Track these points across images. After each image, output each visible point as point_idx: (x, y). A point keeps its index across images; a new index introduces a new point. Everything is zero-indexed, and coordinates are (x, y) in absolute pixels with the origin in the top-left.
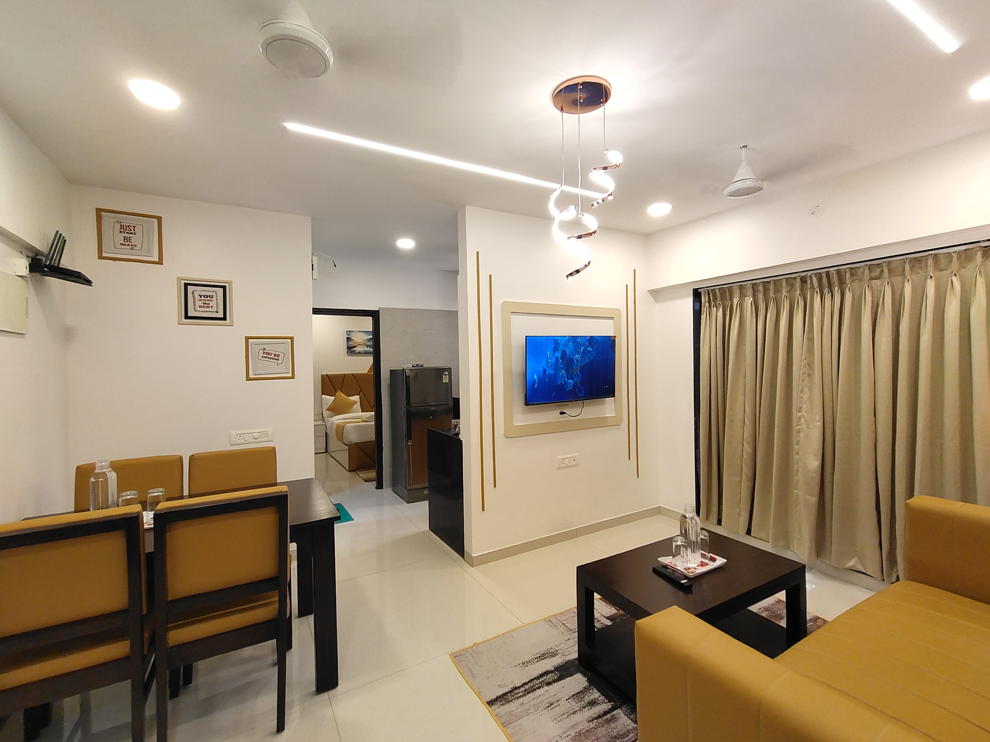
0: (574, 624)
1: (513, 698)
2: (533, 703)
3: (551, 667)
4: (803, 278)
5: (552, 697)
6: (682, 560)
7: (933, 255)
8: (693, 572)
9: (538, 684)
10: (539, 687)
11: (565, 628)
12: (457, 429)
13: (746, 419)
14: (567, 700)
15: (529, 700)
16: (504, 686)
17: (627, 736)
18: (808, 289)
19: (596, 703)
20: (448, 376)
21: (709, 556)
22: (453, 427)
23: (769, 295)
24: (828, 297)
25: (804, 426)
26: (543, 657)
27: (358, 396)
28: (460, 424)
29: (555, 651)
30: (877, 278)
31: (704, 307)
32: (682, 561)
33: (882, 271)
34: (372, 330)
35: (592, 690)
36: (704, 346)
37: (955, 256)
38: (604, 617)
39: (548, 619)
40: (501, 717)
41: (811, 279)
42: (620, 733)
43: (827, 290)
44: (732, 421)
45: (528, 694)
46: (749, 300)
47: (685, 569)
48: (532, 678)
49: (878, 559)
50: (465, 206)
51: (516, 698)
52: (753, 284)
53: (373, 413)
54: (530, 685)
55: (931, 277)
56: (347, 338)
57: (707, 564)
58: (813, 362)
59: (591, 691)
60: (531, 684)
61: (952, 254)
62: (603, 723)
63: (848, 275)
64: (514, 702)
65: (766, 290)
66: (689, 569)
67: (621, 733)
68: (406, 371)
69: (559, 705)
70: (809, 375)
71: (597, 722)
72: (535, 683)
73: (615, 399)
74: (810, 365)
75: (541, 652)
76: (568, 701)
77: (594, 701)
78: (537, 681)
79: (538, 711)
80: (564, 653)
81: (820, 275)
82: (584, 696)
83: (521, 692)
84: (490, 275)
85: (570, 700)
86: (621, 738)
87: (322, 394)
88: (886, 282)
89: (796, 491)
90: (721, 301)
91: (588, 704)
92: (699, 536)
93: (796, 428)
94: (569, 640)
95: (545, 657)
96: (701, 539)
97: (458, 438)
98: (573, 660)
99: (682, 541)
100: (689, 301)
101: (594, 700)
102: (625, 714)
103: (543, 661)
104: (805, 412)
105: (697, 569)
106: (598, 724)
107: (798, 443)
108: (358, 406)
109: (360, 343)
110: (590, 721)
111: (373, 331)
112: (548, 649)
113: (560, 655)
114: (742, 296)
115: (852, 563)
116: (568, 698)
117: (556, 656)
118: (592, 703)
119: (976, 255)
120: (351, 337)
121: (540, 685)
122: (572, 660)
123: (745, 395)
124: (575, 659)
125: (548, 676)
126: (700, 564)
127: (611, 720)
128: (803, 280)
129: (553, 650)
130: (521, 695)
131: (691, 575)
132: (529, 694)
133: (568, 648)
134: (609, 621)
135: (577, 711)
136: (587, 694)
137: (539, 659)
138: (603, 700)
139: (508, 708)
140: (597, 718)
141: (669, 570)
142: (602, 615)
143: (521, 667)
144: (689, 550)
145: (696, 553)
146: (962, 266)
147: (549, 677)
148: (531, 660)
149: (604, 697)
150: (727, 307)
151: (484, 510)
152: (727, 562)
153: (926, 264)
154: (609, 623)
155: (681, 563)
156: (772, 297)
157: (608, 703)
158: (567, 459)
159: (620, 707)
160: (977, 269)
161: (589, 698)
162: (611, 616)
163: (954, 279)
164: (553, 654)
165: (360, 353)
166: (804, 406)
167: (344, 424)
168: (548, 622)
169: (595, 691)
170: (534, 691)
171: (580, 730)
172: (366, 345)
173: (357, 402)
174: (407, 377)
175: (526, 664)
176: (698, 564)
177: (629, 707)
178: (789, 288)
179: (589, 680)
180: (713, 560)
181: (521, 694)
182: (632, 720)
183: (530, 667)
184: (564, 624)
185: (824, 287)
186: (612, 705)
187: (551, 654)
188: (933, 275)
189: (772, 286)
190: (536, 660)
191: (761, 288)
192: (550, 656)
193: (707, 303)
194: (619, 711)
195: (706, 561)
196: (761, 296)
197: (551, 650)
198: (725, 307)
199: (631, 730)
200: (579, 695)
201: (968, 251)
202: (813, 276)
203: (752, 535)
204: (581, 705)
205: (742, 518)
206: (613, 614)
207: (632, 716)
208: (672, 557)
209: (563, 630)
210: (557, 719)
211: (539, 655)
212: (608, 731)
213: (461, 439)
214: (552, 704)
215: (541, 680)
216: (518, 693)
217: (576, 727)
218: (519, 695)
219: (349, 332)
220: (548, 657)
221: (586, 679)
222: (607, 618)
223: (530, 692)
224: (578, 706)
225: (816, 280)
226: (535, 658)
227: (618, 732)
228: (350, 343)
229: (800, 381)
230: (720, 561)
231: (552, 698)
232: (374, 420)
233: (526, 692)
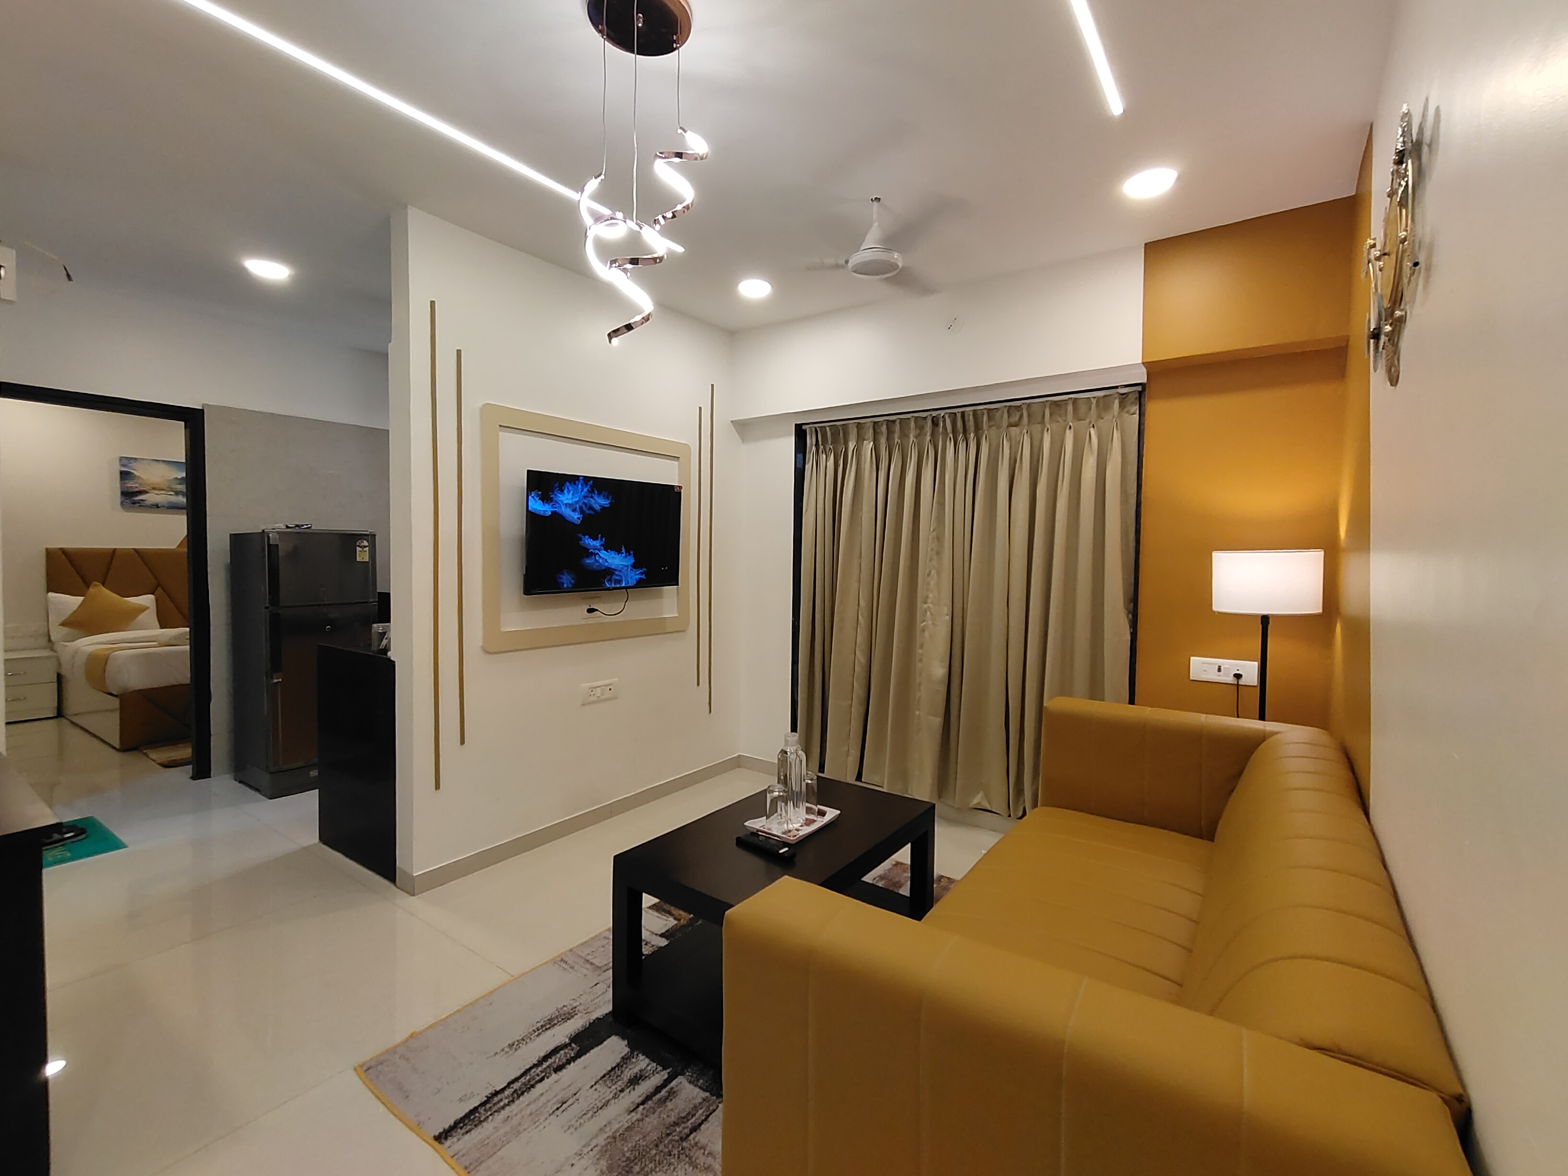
0: (605, 956)
1: (489, 1113)
2: (528, 1112)
3: (564, 1038)
4: (935, 419)
5: (565, 1089)
6: (778, 821)
7: (1073, 399)
8: (795, 836)
9: (540, 1073)
10: (541, 1078)
11: (588, 966)
12: (384, 642)
13: (860, 617)
14: (592, 1087)
15: (520, 1107)
16: (473, 1095)
17: (694, 1115)
18: (940, 435)
19: (643, 1078)
20: (367, 548)
21: (817, 810)
22: (375, 637)
23: (894, 439)
24: (962, 447)
25: (930, 622)
26: (550, 1024)
27: (152, 597)
28: (390, 631)
29: (572, 1009)
30: (1016, 425)
31: (810, 452)
32: (780, 822)
33: (1021, 416)
34: (184, 461)
35: (635, 1057)
36: (808, 511)
37: (1094, 401)
38: (656, 935)
39: (559, 959)
40: (463, 1156)
41: (944, 422)
42: (681, 1115)
43: (962, 437)
44: (842, 620)
45: (519, 1097)
46: (869, 446)
47: (784, 833)
48: (528, 1067)
49: (1005, 790)
50: (406, 207)
51: (495, 1112)
52: (875, 422)
53: (188, 629)
54: (524, 1081)
55: (1070, 427)
56: (122, 473)
57: (815, 821)
58: (944, 535)
59: (634, 1060)
60: (525, 1079)
61: (1092, 399)
62: (653, 1108)
63: (985, 417)
64: (492, 1120)
65: (890, 432)
66: (790, 831)
67: (683, 1115)
68: (270, 535)
69: (578, 1100)
70: (938, 553)
71: (644, 1109)
72: (533, 1075)
73: (678, 589)
74: (939, 539)
75: (546, 1017)
76: (594, 1088)
77: (638, 1076)
78: (537, 1069)
79: (537, 1124)
80: (588, 1008)
81: (953, 415)
82: (622, 1072)
83: (506, 1098)
84: (458, 350)
85: (597, 1086)
86: (683, 1122)
87: (48, 592)
88: (1025, 429)
89: (917, 713)
90: (833, 445)
91: (628, 1082)
92: (804, 780)
93: (920, 625)
94: (596, 985)
95: (553, 1023)
96: (807, 784)
97: (385, 656)
98: (604, 1017)
99: (780, 790)
100: (790, 442)
101: (639, 1072)
102: (690, 1082)
103: (548, 1032)
104: (931, 603)
105: (801, 830)
106: (645, 1112)
107: (922, 647)
108: (150, 616)
109: (157, 486)
110: (632, 1111)
111: (186, 463)
112: (559, 1010)
113: (581, 1014)
114: (860, 439)
115: (977, 799)
116: (593, 1083)
117: (572, 1017)
118: (635, 1081)
119: (1114, 403)
120: (132, 471)
121: (543, 1074)
122: (602, 1017)
123: (859, 582)
124: (606, 1014)
125: (558, 1055)
126: (804, 822)
127: (667, 1098)
128: (935, 422)
129: (568, 1009)
130: (507, 1103)
131: (792, 839)
132: (521, 1098)
133: (594, 999)
134: (664, 939)
135: (609, 1100)
136: (626, 1068)
137: (540, 1031)
138: (654, 1069)
139: (477, 1135)
140: (643, 1103)
141: (761, 838)
142: (653, 933)
143: (507, 1053)
144: (790, 804)
145: (799, 808)
146: (1100, 417)
147: (561, 1056)
148: (525, 1036)
149: (655, 1064)
150: (839, 457)
151: (439, 788)
152: (840, 814)
153: (1066, 410)
154: (663, 942)
155: (777, 826)
156: (897, 443)
157: (662, 1071)
158: (598, 689)
159: (683, 1074)
160: (1114, 420)
161: (631, 1071)
162: (667, 931)
163: (1092, 430)
164: (568, 1016)
165: (157, 506)
166: (931, 595)
167: (110, 652)
168: (559, 963)
169: (641, 1057)
170: (532, 1089)
171: (615, 1132)
172: (173, 491)
173: (147, 608)
174: (273, 549)
175: (517, 1045)
176: (802, 823)
177: (697, 1068)
178: (918, 432)
179: (629, 1045)
180: (822, 814)
181: (506, 1101)
182: (700, 1088)
183: (524, 1049)
184: (588, 961)
185: (958, 434)
186: (669, 1073)
187: (564, 1017)
188: (1073, 425)
189: (897, 428)
190: (537, 1033)
191: (884, 428)
192: (563, 1019)
193: (814, 447)
194: (680, 1079)
195: (812, 817)
196: (883, 441)
197: (565, 1008)
198: (838, 455)
199: (700, 1104)
200: (613, 1072)
201: (1106, 398)
202: (947, 416)
203: (863, 780)
204: (616, 1088)
205: (850, 759)
206: (671, 927)
207: (701, 1081)
208: (765, 818)
209: (585, 971)
210: (572, 1126)
211: (542, 1023)
212: (662, 1118)
213: (392, 659)
214: (563, 1103)
215: (545, 1065)
216: (501, 1100)
217: (607, 1129)
218: (502, 1104)
219: (125, 461)
220: (558, 1022)
221: (626, 1042)
222: (662, 935)
223: (523, 1093)
224: (611, 1092)
225: (949, 422)
226: (534, 1031)
227: (679, 1114)
228: (131, 485)
229: (928, 561)
230: (832, 813)
231: (564, 1092)
232: (188, 641)
233: (515, 1095)
